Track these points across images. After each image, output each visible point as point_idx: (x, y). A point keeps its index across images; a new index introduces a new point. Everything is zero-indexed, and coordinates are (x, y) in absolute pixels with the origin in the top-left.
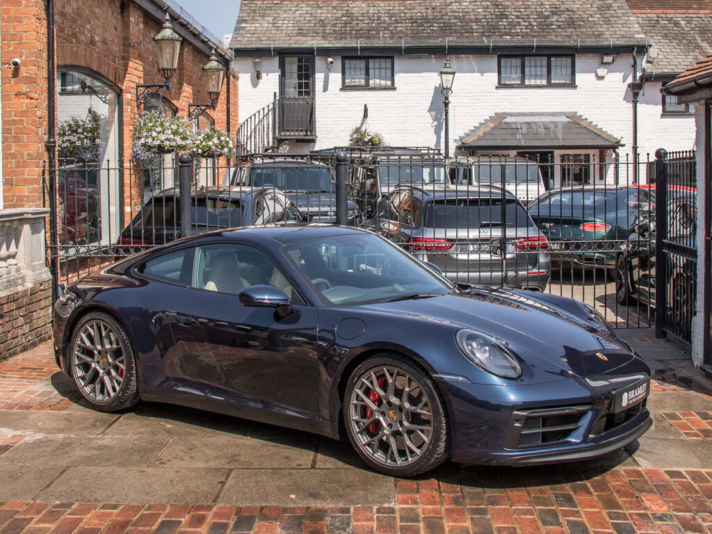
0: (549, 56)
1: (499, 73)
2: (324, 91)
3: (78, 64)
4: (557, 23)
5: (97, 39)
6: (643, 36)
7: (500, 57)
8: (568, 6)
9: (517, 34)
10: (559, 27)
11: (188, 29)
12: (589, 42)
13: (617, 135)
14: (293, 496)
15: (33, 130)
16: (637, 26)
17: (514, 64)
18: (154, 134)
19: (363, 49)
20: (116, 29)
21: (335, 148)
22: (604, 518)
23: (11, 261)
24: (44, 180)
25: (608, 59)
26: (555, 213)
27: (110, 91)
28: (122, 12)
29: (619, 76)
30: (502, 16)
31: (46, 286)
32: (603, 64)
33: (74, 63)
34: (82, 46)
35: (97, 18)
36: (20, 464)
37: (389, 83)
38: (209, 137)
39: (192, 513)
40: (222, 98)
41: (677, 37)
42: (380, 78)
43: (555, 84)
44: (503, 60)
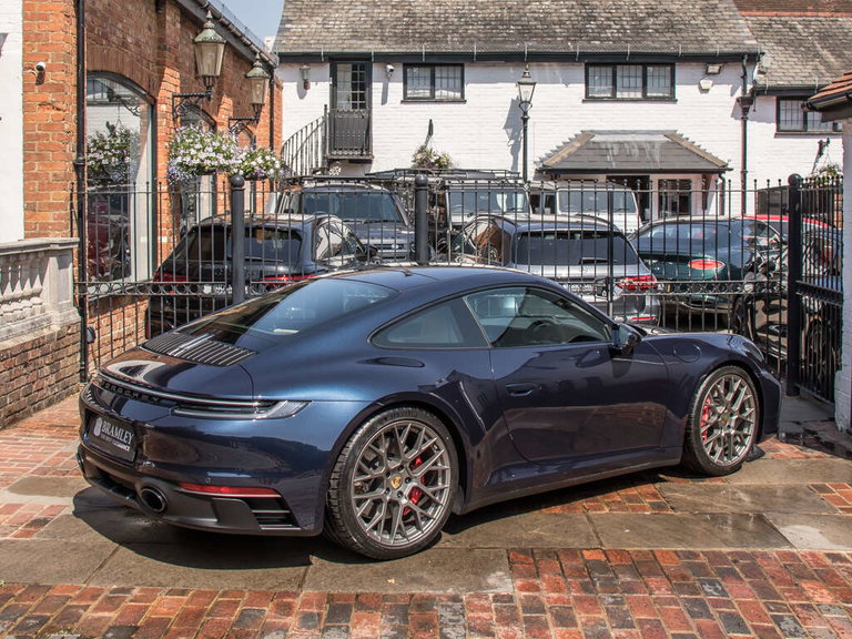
0: (645, 65)
1: (587, 84)
2: (383, 104)
3: (109, 69)
4: (654, 27)
5: (129, 40)
6: (754, 42)
7: (587, 65)
8: (666, 7)
9: (608, 39)
10: (657, 31)
11: (230, 30)
12: (692, 49)
13: (723, 157)
14: (393, 581)
15: (59, 146)
16: (747, 30)
17: (603, 74)
18: (193, 152)
19: (428, 55)
20: (150, 29)
21: (396, 170)
22: (762, 611)
23: (35, 300)
24: (72, 204)
25: (714, 69)
26: (658, 248)
27: (142, 101)
28: (157, 10)
29: (727, 88)
30: (590, 18)
31: (74, 329)
32: (708, 74)
33: (104, 68)
34: (114, 48)
35: (129, 15)
36: (64, 540)
37: (458, 95)
38: (252, 157)
39: (275, 601)
40: (265, 111)
41: (792, 43)
42: (447, 89)
43: (651, 97)
44: (591, 69)
